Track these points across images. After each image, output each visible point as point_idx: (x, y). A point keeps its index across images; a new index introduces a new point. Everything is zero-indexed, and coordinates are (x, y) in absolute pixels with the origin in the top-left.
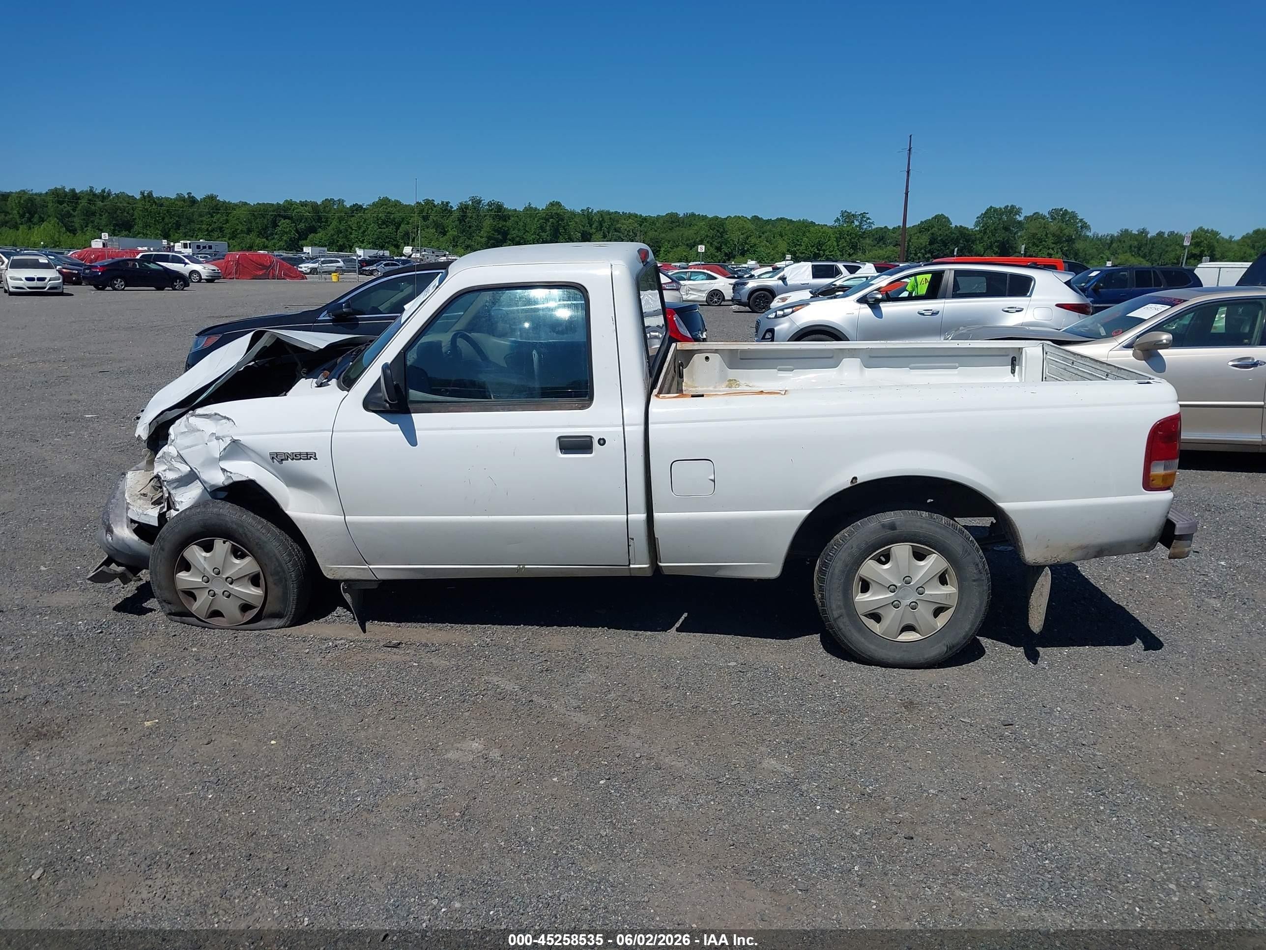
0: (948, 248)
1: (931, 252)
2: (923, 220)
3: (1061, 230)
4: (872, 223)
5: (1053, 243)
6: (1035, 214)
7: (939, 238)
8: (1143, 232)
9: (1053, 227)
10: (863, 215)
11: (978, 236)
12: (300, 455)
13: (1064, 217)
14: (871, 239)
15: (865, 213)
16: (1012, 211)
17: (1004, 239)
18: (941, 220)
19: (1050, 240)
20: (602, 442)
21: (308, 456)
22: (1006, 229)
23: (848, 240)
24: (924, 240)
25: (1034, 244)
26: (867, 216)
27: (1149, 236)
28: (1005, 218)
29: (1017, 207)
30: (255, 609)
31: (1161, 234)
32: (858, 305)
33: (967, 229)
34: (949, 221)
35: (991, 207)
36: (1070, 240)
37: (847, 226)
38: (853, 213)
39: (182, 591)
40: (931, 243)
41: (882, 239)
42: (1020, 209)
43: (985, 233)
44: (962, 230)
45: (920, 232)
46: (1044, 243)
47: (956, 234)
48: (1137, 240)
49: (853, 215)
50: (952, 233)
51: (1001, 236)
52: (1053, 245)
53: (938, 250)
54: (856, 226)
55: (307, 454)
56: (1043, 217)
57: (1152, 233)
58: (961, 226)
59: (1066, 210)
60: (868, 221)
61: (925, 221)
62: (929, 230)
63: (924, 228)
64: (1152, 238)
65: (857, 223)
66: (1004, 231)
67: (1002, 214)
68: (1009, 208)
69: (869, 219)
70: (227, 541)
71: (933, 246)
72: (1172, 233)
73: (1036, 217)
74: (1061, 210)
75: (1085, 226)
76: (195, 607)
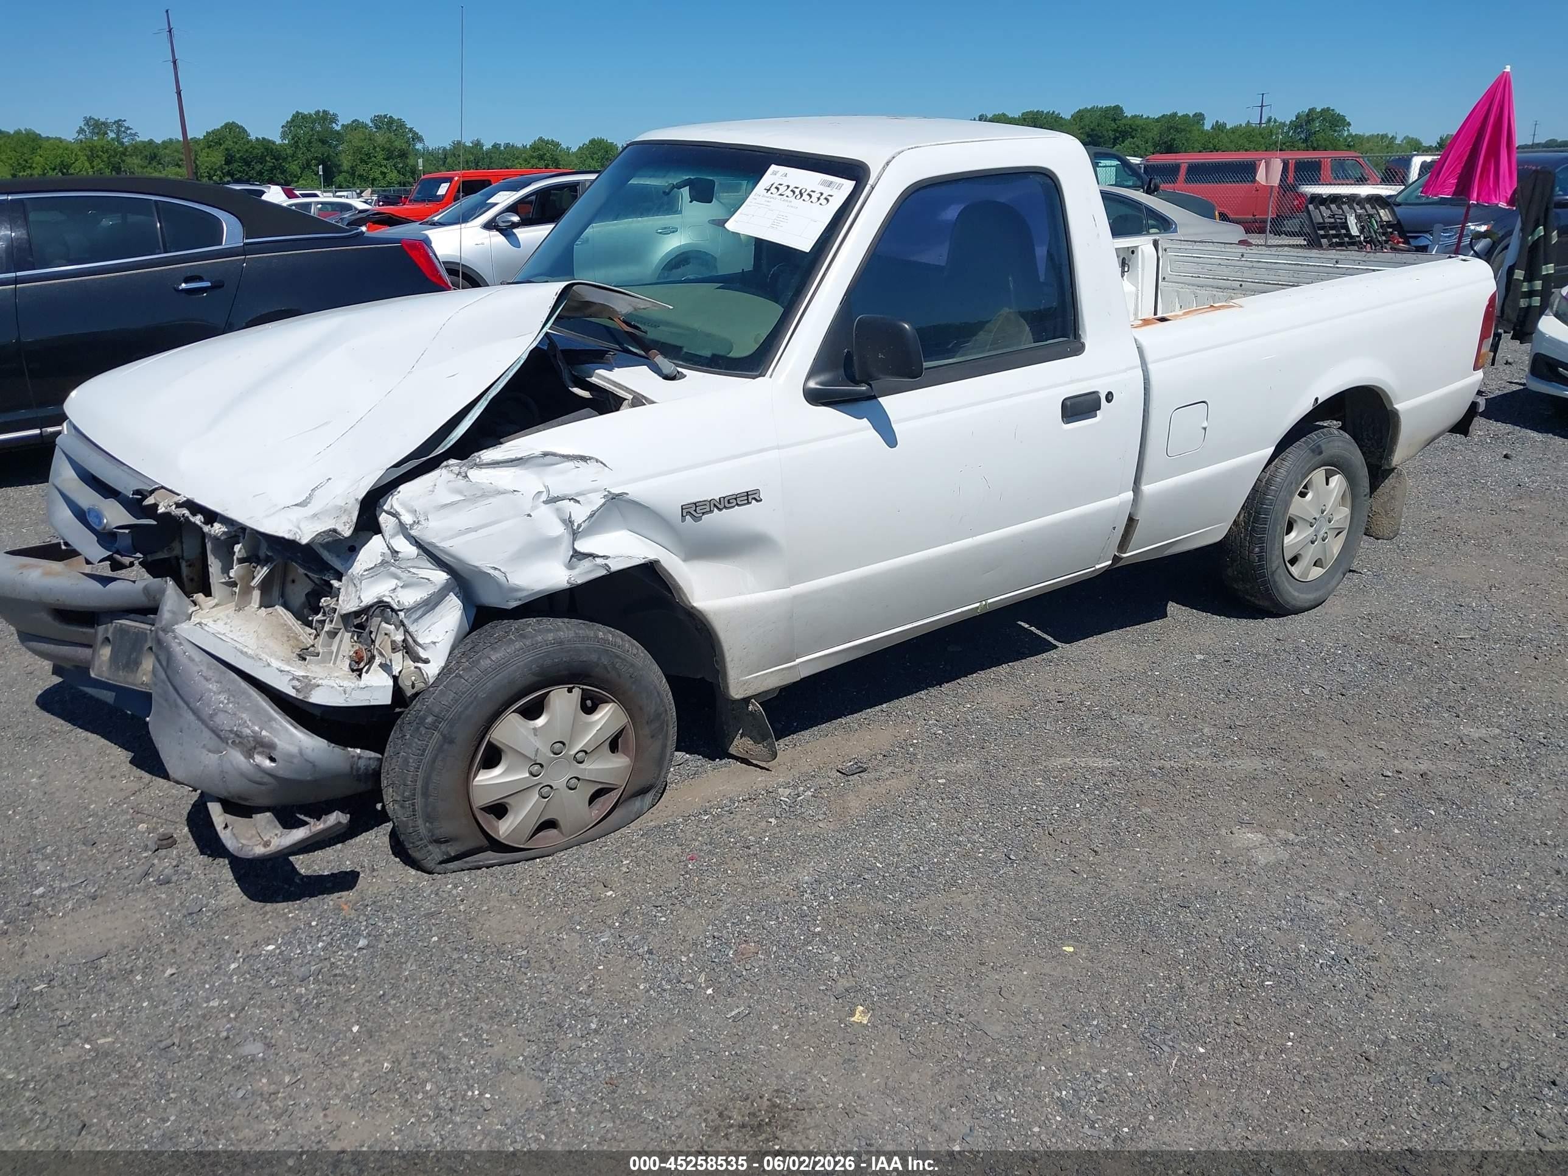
0: (253, 169)
1: (230, 174)
2: (210, 130)
3: (390, 141)
4: (135, 134)
5: (384, 159)
6: (353, 122)
7: (238, 155)
8: (478, 144)
9: (380, 138)
10: (119, 123)
11: (288, 151)
12: (736, 499)
13: (388, 124)
14: (139, 157)
15: (120, 120)
16: (326, 118)
17: (323, 155)
18: (233, 130)
19: (380, 156)
20: (1109, 397)
21: (749, 497)
22: (323, 142)
23: (105, 159)
24: (217, 158)
25: (362, 161)
26: (126, 124)
27: (484, 148)
28: (318, 128)
29: (331, 113)
30: (612, 793)
31: (496, 146)
32: (486, 233)
33: (274, 143)
34: (245, 131)
35: (297, 112)
36: (403, 155)
37: (99, 139)
38: (102, 120)
39: (482, 809)
40: (228, 162)
41: (155, 157)
42: (335, 115)
43: (297, 147)
44: (266, 144)
45: (209, 147)
46: (373, 159)
47: (258, 149)
48: (472, 154)
49: (103, 123)
50: (254, 148)
51: (318, 150)
52: (385, 162)
53: (240, 172)
54: (113, 139)
55: (748, 495)
56: (365, 126)
57: (487, 146)
58: (263, 138)
59: (391, 117)
60: (128, 132)
61: (212, 132)
62: (221, 145)
63: (214, 140)
64: (488, 152)
65: (112, 135)
66: (320, 144)
67: (314, 122)
68: (321, 114)
69: (128, 128)
70: (573, 687)
71: (231, 167)
72: (507, 145)
73: (356, 126)
74: (385, 116)
75: (417, 138)
76: (504, 829)
